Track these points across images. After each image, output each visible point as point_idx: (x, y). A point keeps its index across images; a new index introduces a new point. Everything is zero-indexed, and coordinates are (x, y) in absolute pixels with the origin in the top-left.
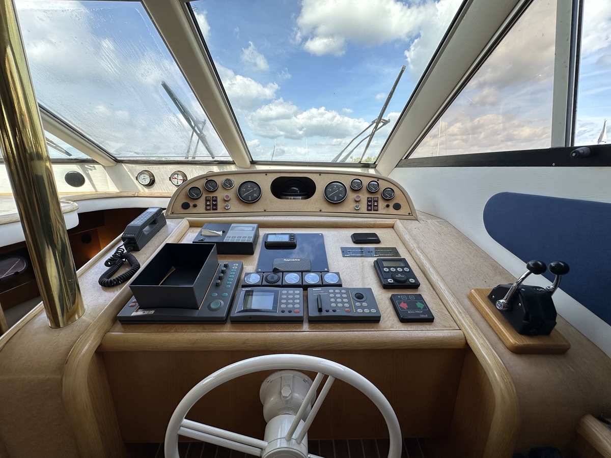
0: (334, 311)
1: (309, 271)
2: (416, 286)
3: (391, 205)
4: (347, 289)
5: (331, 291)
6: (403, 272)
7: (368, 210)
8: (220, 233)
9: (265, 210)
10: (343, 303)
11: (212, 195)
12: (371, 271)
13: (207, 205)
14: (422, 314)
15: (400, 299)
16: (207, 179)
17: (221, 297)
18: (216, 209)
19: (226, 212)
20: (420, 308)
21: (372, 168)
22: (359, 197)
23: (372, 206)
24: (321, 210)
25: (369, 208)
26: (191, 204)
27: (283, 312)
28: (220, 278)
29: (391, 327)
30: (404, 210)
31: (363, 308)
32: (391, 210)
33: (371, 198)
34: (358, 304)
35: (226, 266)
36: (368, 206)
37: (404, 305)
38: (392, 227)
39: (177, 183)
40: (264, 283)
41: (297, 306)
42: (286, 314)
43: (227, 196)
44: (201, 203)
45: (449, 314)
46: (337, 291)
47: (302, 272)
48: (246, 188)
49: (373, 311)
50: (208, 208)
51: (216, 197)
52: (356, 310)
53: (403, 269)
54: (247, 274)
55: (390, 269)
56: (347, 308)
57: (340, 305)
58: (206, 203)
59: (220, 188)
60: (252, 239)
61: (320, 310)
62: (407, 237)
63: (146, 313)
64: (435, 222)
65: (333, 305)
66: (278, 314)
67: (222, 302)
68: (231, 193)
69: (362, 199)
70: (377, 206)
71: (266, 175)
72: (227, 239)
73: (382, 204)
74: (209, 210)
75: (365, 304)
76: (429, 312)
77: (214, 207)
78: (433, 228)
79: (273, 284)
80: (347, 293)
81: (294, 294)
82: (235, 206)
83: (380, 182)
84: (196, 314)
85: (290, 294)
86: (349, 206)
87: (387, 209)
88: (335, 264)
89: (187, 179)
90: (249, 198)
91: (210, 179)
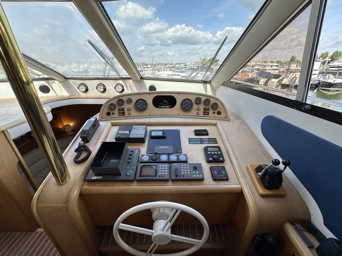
0: (183, 176)
1: (172, 154)
2: (223, 161)
3: (216, 112)
4: (190, 164)
5: (182, 165)
6: (217, 154)
7: (204, 115)
8: (128, 132)
9: (150, 114)
10: (187, 172)
11: (121, 107)
12: (202, 152)
13: (119, 113)
14: (223, 177)
15: (215, 169)
16: (118, 99)
17: (131, 169)
18: (124, 115)
19: (130, 116)
20: (223, 174)
21: (209, 83)
22: (199, 107)
23: (206, 112)
24: (179, 114)
25: (204, 114)
26: (111, 113)
27: (160, 176)
28: (130, 159)
29: (209, 183)
30: (223, 115)
31: (196, 174)
32: (216, 115)
33: (206, 108)
34: (194, 172)
35: (132, 151)
36: (204, 112)
37: (216, 172)
38: (215, 125)
39: (101, 91)
40: (151, 161)
41: (166, 173)
42: (161, 178)
43: (130, 108)
44: (116, 112)
45: (236, 176)
46: (185, 165)
47: (169, 154)
48: (139, 103)
49: (201, 176)
50: (120, 114)
51: (124, 108)
52: (193, 176)
53: (218, 152)
54: (143, 155)
55: (211, 153)
56: (189, 174)
57: (186, 173)
58: (119, 112)
59: (125, 103)
60: (144, 136)
61: (177, 176)
62: (222, 132)
63: (98, 178)
64: (238, 122)
65: (183, 173)
66: (157, 178)
67: (132, 171)
68: (132, 106)
69: (201, 108)
70: (209, 112)
71: (150, 95)
72: (132, 136)
73: (211, 111)
74: (121, 115)
75: (197, 172)
76: (227, 176)
77: (123, 114)
78: (236, 126)
79: (155, 161)
80: (190, 166)
81: (165, 167)
82: (134, 113)
83: (211, 99)
84: (121, 178)
85: (163, 167)
86: (194, 112)
87: (214, 114)
88: (185, 148)
89: (106, 88)
90: (141, 108)
91: (120, 98)
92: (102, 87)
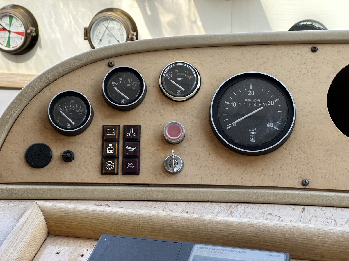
9: (304, 183)
13: (105, 157)
16: (110, 65)
18: (135, 172)
26: (57, 151)
39: (8, 45)
43: (175, 128)
44: (88, 148)
48: (241, 99)
50: (110, 165)
51: (137, 129)
58: (104, 148)
71: (314, 50)
74: (113, 173)
77: (130, 166)
82: (198, 163)
89: (37, 31)
90: (248, 135)
91: (119, 63)
92: (18, 26)
